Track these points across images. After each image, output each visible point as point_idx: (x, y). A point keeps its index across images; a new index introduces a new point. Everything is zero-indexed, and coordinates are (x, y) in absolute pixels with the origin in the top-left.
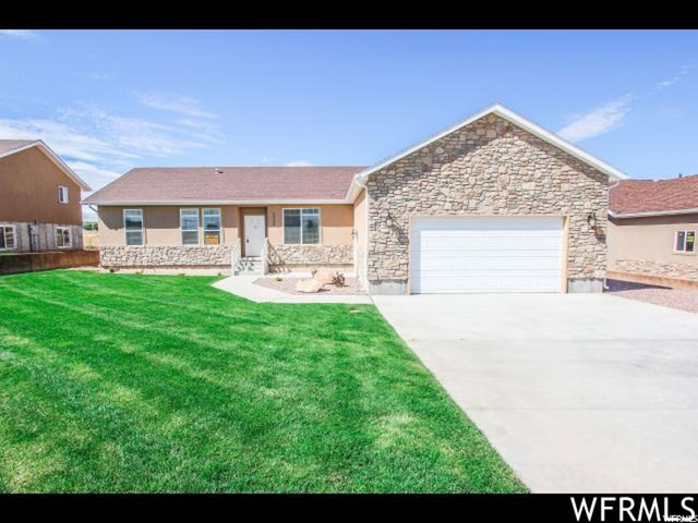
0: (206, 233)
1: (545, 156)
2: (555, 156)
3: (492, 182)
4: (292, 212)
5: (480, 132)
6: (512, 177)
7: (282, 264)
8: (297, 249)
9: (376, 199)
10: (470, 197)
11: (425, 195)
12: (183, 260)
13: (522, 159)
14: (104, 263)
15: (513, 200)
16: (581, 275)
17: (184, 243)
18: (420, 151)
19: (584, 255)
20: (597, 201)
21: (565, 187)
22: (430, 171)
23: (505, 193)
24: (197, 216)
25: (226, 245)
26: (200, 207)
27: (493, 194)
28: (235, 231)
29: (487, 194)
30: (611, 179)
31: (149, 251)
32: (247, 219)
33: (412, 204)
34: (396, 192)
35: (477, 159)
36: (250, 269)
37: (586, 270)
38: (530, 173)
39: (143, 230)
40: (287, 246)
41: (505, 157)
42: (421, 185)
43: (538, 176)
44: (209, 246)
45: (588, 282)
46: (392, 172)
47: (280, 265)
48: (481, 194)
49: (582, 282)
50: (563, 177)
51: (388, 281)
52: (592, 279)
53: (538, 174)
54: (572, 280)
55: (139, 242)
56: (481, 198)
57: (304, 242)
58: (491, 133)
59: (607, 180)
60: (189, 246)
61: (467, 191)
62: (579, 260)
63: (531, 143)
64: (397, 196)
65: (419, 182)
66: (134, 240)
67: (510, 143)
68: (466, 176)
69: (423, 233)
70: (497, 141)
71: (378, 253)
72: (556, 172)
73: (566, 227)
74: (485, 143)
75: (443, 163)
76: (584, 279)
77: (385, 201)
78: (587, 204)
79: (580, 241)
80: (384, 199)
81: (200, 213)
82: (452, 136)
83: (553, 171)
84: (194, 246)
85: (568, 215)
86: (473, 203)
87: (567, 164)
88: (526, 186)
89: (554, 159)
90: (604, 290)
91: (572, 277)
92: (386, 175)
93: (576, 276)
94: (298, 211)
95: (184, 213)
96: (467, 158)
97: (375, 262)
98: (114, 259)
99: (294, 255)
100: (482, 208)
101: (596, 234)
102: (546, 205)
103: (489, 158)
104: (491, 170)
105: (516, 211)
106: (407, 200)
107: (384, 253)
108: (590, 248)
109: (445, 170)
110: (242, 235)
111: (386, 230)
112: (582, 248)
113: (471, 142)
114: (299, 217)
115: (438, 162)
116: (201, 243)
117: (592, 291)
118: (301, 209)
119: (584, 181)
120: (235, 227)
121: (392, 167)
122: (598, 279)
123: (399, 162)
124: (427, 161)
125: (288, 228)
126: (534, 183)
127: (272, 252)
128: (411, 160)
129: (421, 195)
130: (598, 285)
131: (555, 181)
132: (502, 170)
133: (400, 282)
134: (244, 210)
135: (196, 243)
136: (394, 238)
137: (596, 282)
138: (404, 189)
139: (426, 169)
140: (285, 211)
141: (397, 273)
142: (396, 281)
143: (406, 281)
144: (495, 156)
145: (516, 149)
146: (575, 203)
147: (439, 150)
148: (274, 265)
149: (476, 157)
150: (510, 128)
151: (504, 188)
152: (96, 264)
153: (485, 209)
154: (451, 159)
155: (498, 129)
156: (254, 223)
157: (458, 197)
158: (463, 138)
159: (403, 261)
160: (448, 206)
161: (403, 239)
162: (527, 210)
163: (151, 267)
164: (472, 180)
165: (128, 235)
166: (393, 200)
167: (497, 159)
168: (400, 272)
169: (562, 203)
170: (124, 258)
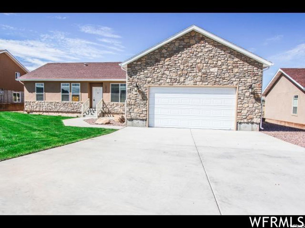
0: (73, 96)
1: (224, 53)
2: (229, 53)
3: (194, 68)
4: (116, 85)
5: (186, 41)
6: (205, 65)
7: (109, 113)
8: (117, 105)
9: (131, 77)
10: (180, 76)
11: (157, 75)
12: (62, 109)
13: (210, 55)
14: (26, 109)
15: (205, 77)
16: (246, 121)
17: (62, 100)
18: (154, 52)
19: (247, 109)
20: (255, 78)
21: (236, 70)
22: (159, 62)
23: (200, 74)
24: (69, 87)
25: (82, 102)
26: (70, 82)
27: (193, 74)
28: (86, 95)
29: (190, 74)
30: (264, 66)
31: (46, 104)
32: (94, 89)
33: (149, 79)
34: (142, 73)
35: (185, 55)
36: (92, 114)
37: (248, 118)
38: (215, 62)
39: (44, 93)
40: (113, 103)
41: (200, 54)
42: (154, 69)
43: (220, 64)
44: (74, 102)
45: (250, 124)
46: (139, 63)
47: (108, 113)
48: (187, 74)
49: (246, 125)
50: (234, 65)
51: (137, 119)
52: (253, 123)
53: (219, 63)
54: (240, 123)
55: (42, 99)
56: (187, 76)
57: (121, 102)
58: (192, 41)
59: (262, 66)
60: (65, 102)
61: (179, 73)
62: (244, 112)
63: (215, 46)
64: (142, 75)
65: (153, 68)
66: (40, 98)
67: (203, 46)
68: (178, 65)
69: (156, 95)
70: (196, 45)
71: (131, 105)
72: (230, 62)
73: (237, 94)
74: (189, 47)
75: (166, 58)
76: (248, 123)
77: (135, 78)
78: (249, 80)
79: (244, 101)
80: (135, 77)
81: (70, 85)
82: (171, 43)
83: (228, 62)
84: (67, 102)
85: (237, 86)
86: (182, 79)
87: (237, 57)
88: (212, 70)
89: (228, 55)
90: (260, 130)
91: (240, 121)
92: (136, 65)
93: (242, 121)
94: (118, 85)
95: (63, 85)
96: (179, 55)
97: (129, 109)
98: (30, 107)
99: (116, 108)
100: (187, 82)
101: (255, 97)
102: (224, 81)
103: (191, 54)
104: (192, 61)
105: (206, 83)
106: (146, 77)
107: (134, 105)
108: (251, 105)
109: (167, 62)
110: (91, 97)
111: (136, 93)
112: (246, 105)
113: (182, 46)
114: (119, 88)
115: (164, 57)
116: (70, 101)
117: (252, 130)
118: (120, 84)
119: (247, 67)
120: (87, 93)
121: (139, 60)
122: (256, 123)
123: (143, 57)
124: (158, 57)
125: (113, 94)
126: (217, 68)
127: (105, 106)
128: (149, 56)
129: (154, 75)
130: (256, 127)
131: (229, 67)
132: (199, 61)
133: (143, 120)
134: (92, 84)
135: (68, 100)
136: (140, 97)
137: (255, 124)
138: (145, 72)
139: (158, 61)
140: (112, 85)
141: (141, 115)
142: (141, 120)
143: (146, 120)
144: (195, 54)
145: (206, 50)
146: (242, 80)
147: (164, 51)
148: (106, 113)
149: (184, 54)
150: (203, 38)
151: (200, 70)
152: (23, 109)
153: (189, 82)
154: (170, 56)
155: (197, 39)
156: (97, 91)
157: (174, 76)
158: (177, 44)
159: (144, 109)
160: (168, 80)
161: (144, 98)
162: (213, 83)
163: (47, 112)
164: (182, 67)
165: (37, 95)
166: (139, 77)
167: (195, 55)
168: (143, 115)
169: (234, 79)
170: (35, 107)
